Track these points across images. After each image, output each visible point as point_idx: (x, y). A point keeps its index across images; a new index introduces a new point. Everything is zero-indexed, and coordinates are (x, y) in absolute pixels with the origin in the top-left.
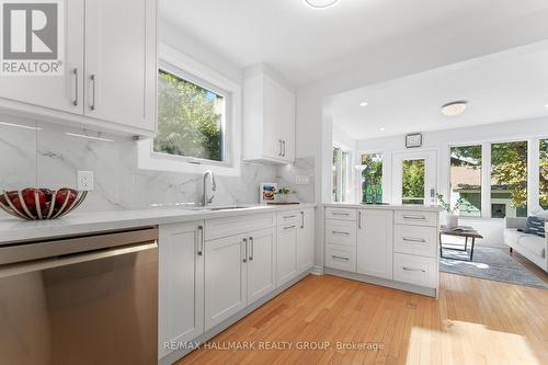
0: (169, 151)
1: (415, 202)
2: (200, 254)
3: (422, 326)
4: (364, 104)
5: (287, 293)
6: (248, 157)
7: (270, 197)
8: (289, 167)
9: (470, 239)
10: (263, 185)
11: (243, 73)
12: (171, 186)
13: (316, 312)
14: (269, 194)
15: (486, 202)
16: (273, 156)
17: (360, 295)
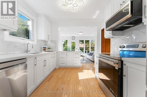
0: (13, 35)
1: (73, 51)
2: (35, 65)
3: (79, 72)
4: (66, 29)
5: (52, 73)
6: (39, 39)
7: (45, 50)
8: (49, 42)
9: (83, 57)
10: (42, 47)
11: (37, 15)
12: (16, 47)
13: (61, 75)
14: (45, 49)
15: (84, 50)
16: (46, 39)
17: (68, 70)
